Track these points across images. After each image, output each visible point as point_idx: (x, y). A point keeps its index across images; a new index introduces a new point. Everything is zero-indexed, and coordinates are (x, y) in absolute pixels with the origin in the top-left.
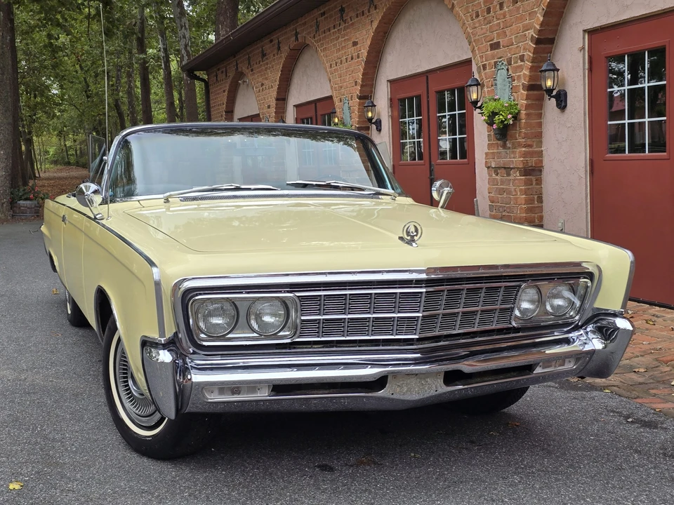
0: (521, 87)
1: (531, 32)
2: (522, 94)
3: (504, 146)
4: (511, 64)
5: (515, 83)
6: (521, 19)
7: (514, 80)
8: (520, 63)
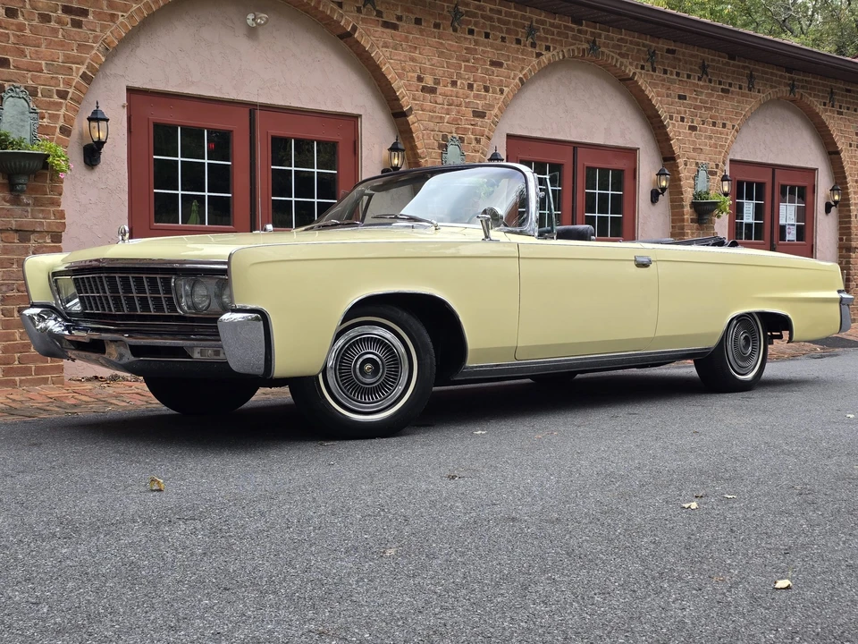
0: (58, 130)
1: (83, 69)
2: (58, 138)
3: (16, 201)
4: (36, 95)
5: (45, 121)
6: (62, 45)
7: (43, 118)
8: (56, 98)
